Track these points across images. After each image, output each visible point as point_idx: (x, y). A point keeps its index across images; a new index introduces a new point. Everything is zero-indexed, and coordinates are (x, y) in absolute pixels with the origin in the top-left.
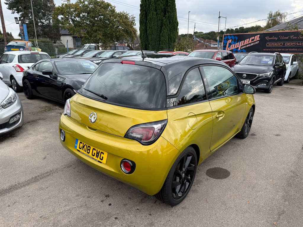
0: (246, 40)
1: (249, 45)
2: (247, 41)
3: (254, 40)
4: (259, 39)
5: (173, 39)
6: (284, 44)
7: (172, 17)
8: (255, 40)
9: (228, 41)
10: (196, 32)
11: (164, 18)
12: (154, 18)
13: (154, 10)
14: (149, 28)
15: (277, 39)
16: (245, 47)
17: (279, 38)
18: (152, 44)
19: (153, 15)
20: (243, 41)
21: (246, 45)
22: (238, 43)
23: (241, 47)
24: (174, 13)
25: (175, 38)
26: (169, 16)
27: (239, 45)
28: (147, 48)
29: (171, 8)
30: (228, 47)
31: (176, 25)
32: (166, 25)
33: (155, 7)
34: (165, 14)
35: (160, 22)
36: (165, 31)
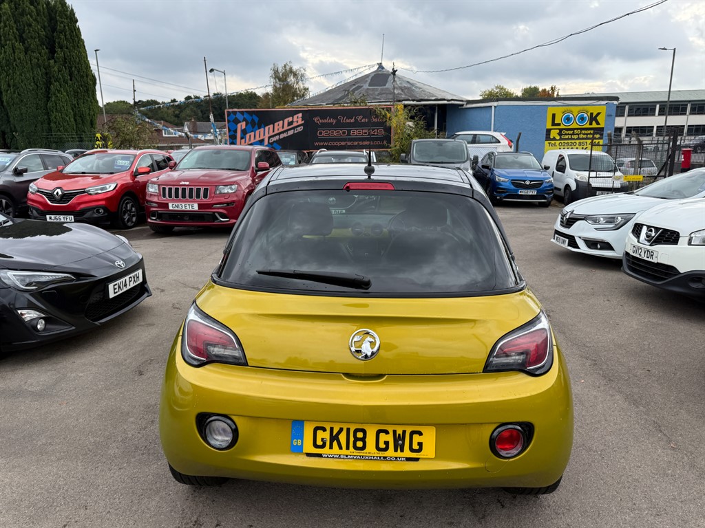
0: (276, 124)
1: (285, 135)
2: (279, 127)
3: (292, 124)
4: (303, 122)
5: (88, 118)
6: (349, 131)
7: (75, 61)
8: (295, 124)
9: (239, 125)
10: (140, 101)
11: (52, 62)
12: (19, 59)
13: (15, 37)
14: (9, 86)
15: (334, 121)
16: (277, 137)
17: (338, 121)
18: (23, 131)
19: (14, 52)
20: (272, 125)
21: (279, 134)
22: (262, 129)
23: (269, 138)
24: (79, 52)
25: (94, 115)
26: (65, 59)
27: (264, 135)
28: (8, 141)
29: (68, 37)
30: (242, 138)
31: (91, 83)
32: (62, 80)
33: (17, 29)
34: (52, 51)
35: (39, 72)
36: (62, 97)
